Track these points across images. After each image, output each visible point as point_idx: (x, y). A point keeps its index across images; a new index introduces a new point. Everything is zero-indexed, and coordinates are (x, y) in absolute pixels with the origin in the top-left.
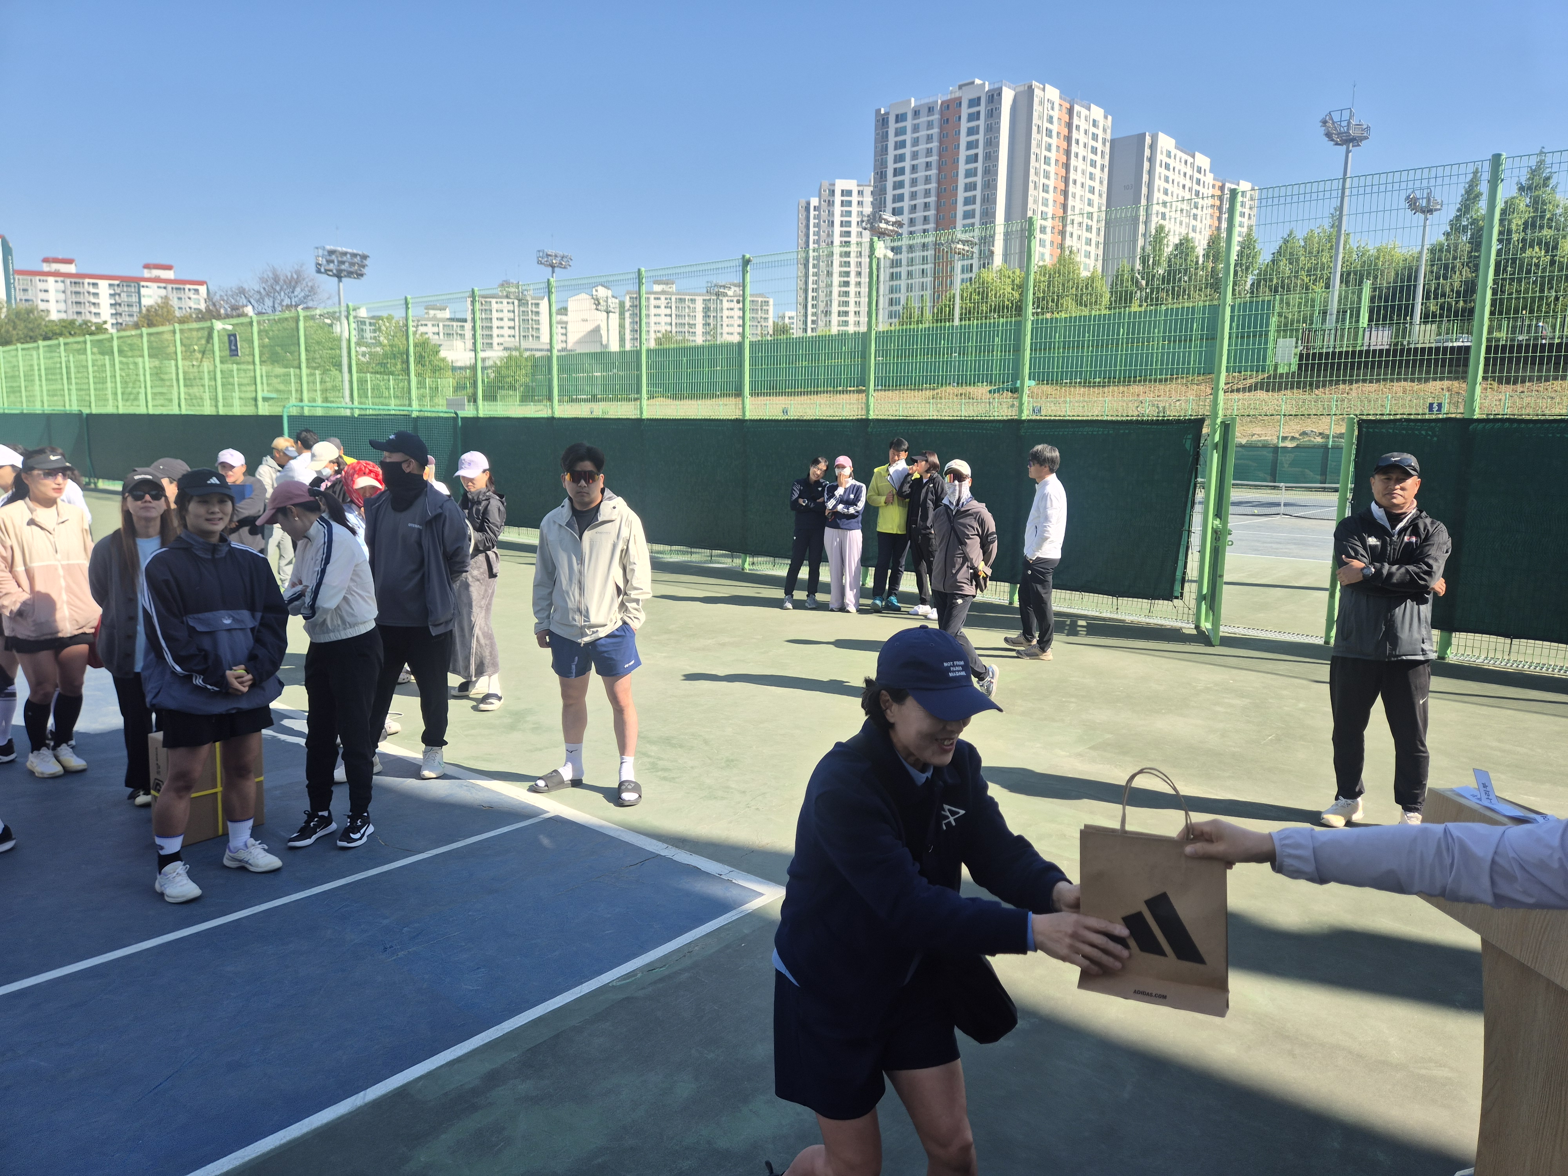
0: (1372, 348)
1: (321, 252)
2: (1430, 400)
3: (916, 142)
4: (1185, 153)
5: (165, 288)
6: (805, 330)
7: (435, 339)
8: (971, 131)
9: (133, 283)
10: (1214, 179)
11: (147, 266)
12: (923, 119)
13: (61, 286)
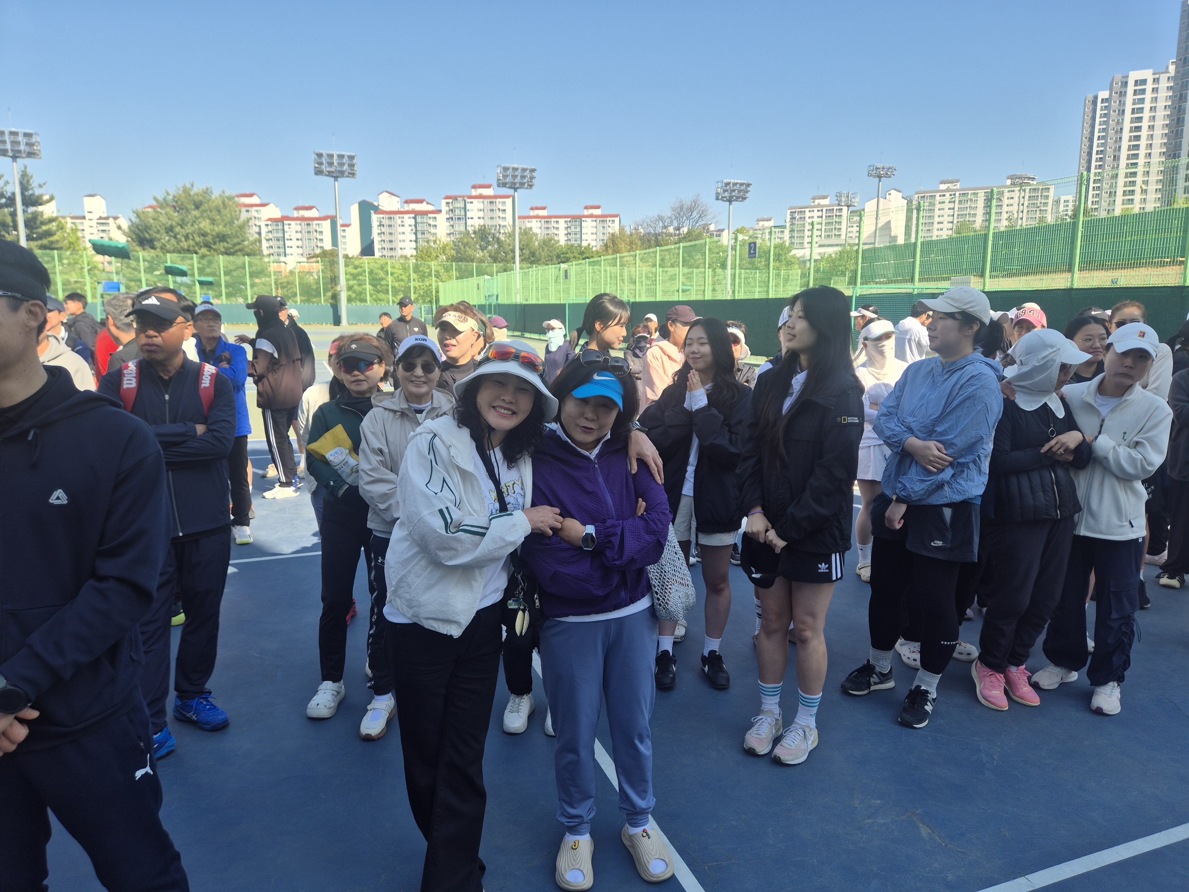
1: (720, 185)
5: (596, 221)
9: (578, 219)
11: (587, 208)
13: (539, 224)
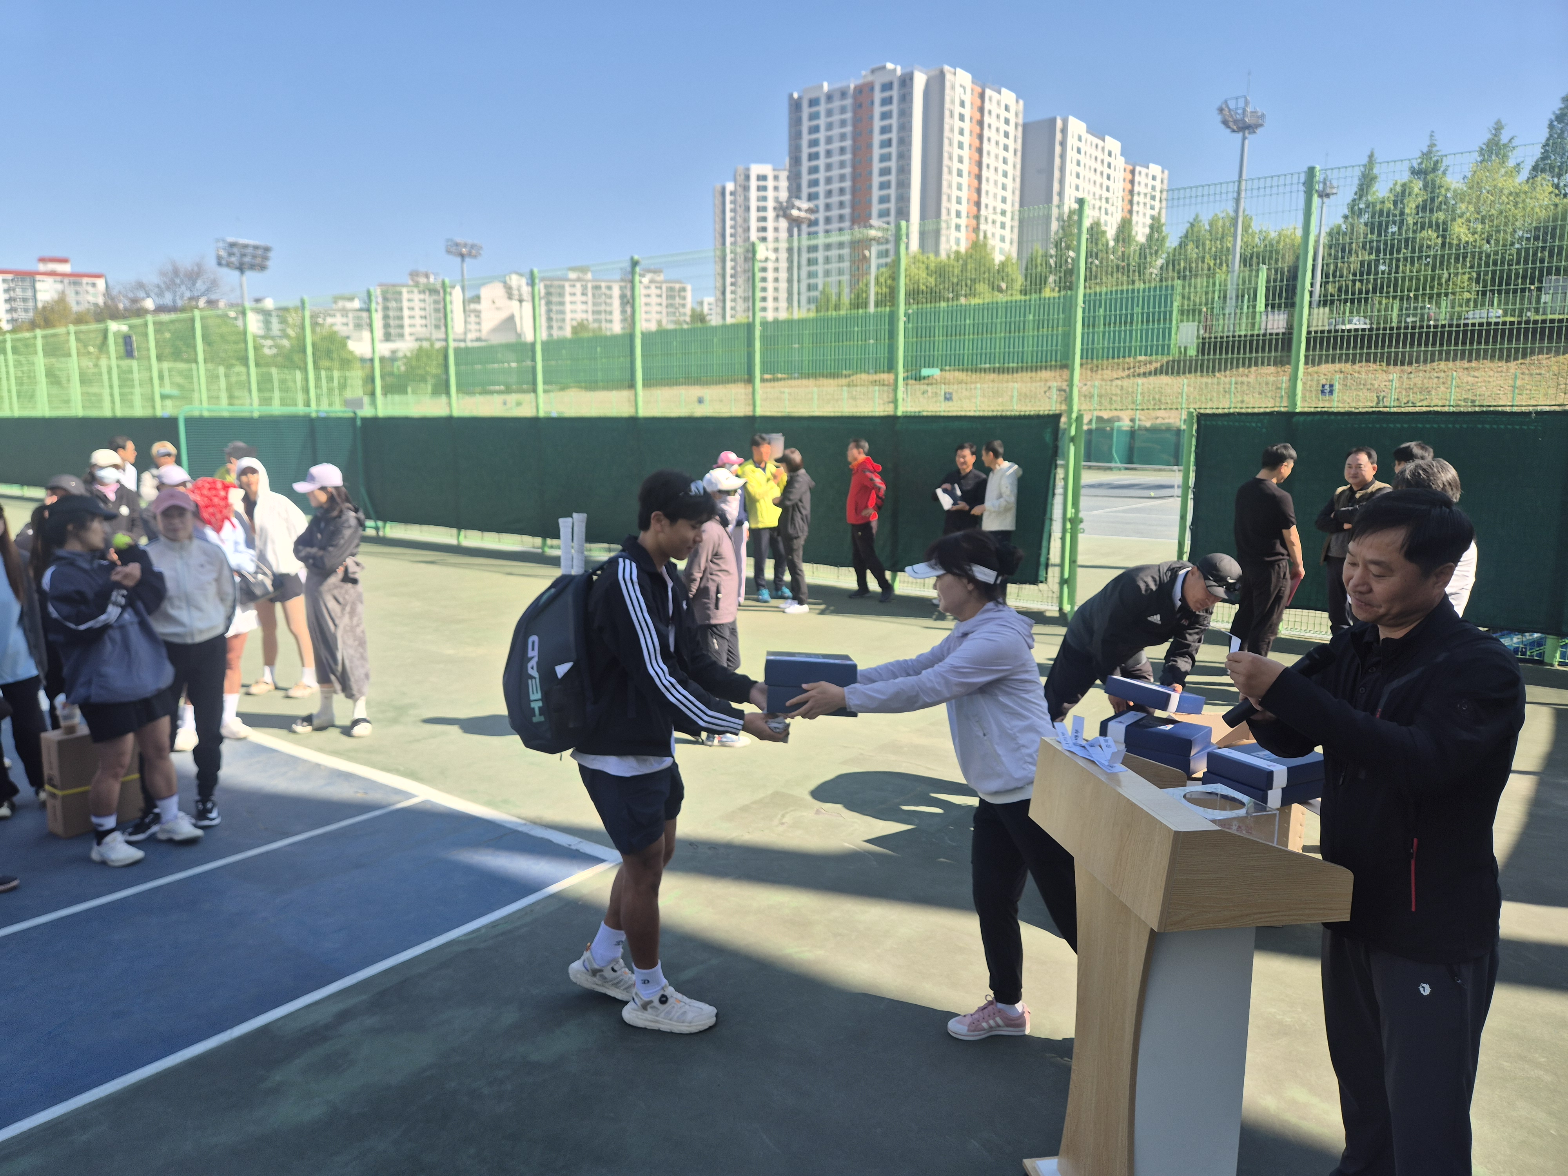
0: (1269, 331)
1: (221, 244)
2: (1323, 382)
3: (829, 127)
4: (1096, 136)
5: (62, 282)
6: (724, 317)
7: (343, 331)
8: (885, 116)
9: (27, 277)
10: (1126, 163)
11: (42, 260)
12: (836, 104)
